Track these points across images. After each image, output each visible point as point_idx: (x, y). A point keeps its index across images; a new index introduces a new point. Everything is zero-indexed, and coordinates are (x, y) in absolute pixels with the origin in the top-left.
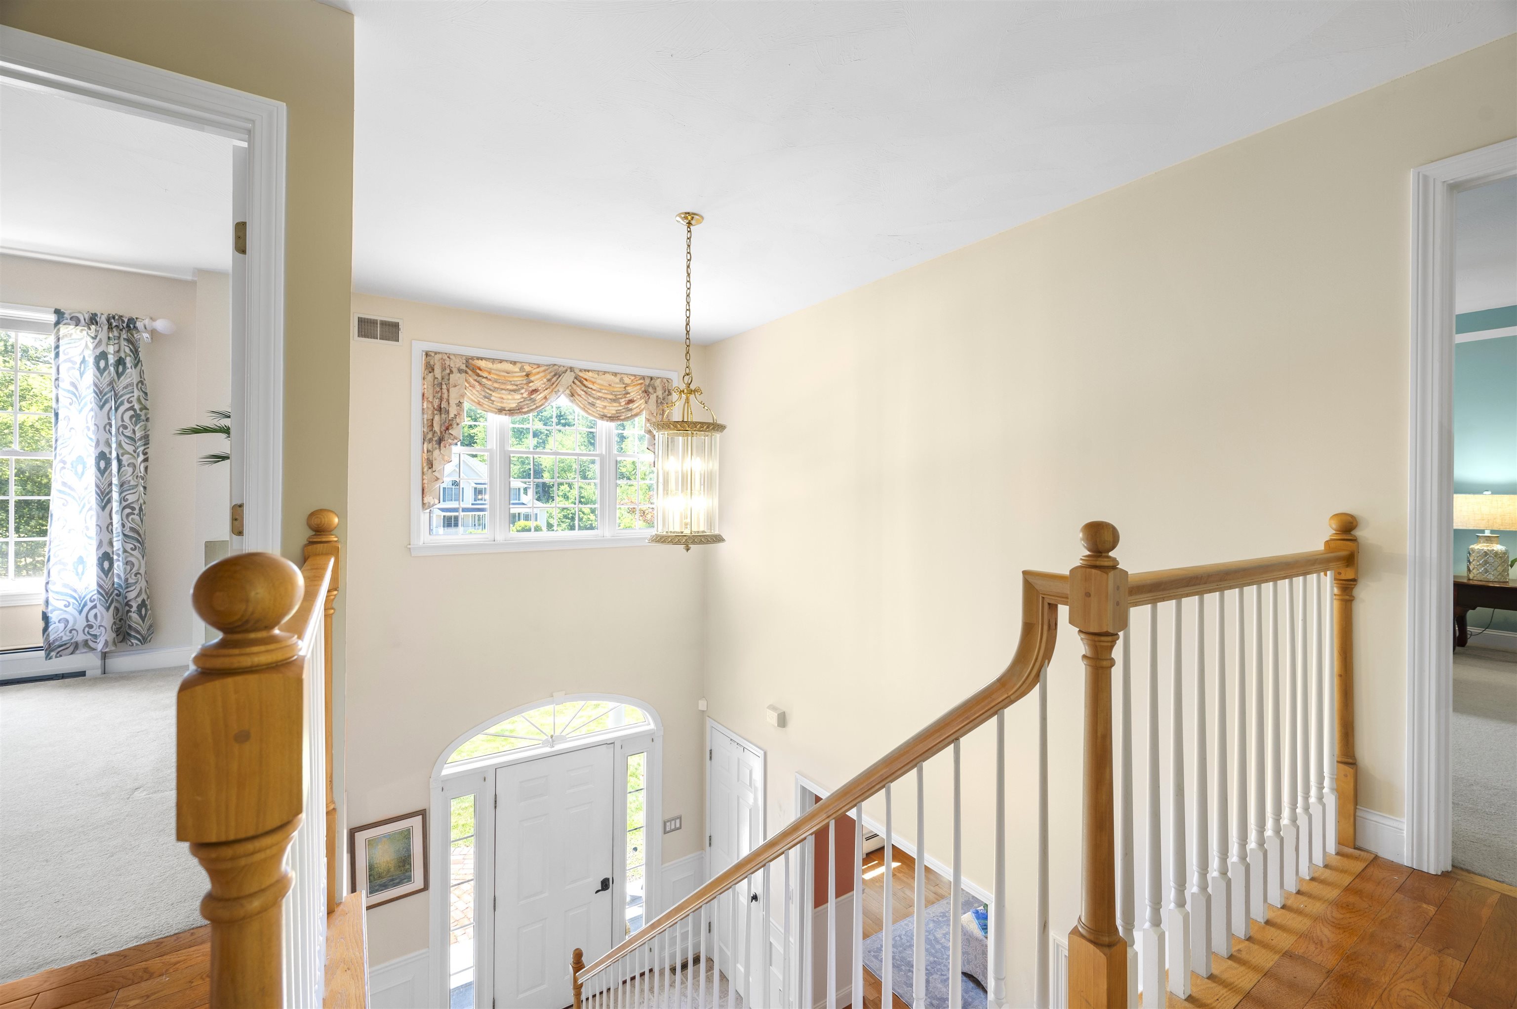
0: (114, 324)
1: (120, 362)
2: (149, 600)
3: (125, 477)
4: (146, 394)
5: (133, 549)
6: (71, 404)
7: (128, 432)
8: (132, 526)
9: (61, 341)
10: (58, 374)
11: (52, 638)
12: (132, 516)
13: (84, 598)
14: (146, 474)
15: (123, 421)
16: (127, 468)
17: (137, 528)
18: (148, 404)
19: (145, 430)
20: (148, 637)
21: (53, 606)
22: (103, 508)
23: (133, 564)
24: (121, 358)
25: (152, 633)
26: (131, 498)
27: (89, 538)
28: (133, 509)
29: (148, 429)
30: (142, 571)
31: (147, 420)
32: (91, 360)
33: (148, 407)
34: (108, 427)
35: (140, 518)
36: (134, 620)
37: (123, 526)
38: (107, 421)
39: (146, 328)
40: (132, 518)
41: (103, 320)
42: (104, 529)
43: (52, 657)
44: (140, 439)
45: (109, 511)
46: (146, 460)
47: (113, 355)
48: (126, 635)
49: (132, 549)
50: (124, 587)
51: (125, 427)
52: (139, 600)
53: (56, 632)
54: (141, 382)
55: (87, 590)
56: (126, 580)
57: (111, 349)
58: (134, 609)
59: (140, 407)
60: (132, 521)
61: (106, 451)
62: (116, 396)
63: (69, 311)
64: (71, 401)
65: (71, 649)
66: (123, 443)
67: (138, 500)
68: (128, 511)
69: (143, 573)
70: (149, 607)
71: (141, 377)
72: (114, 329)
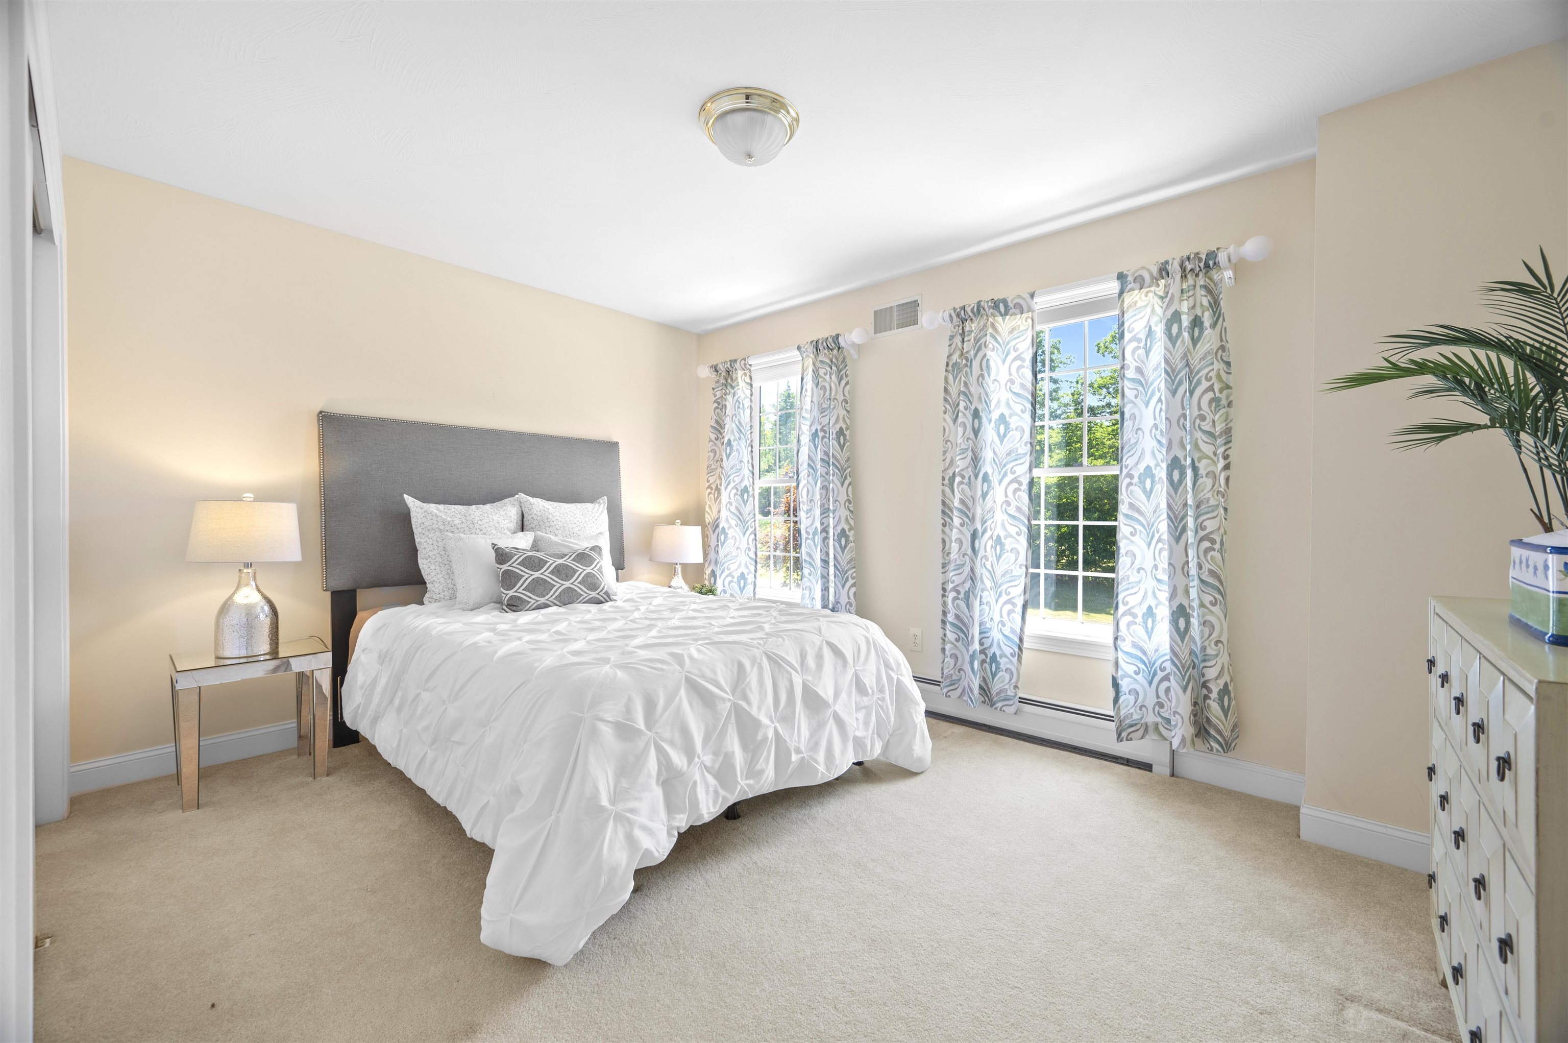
0: (1189, 267)
1: (1196, 322)
2: (1232, 683)
3: (1203, 494)
4: (1228, 364)
5: (1214, 604)
6: (1136, 397)
7: (1206, 426)
8: (1211, 567)
9: (1125, 315)
10: (1124, 361)
11: (1122, 713)
12: (1212, 553)
13: (1154, 664)
14: (1227, 489)
15: (1200, 409)
16: (1205, 479)
17: (1219, 572)
18: (1231, 380)
19: (1226, 421)
20: (1232, 742)
21: (1123, 670)
22: (1178, 540)
23: (1213, 627)
24: (1196, 316)
25: (1238, 737)
26: (1211, 525)
27: (1159, 581)
28: (1213, 541)
29: (1230, 418)
30: (1224, 639)
31: (1230, 405)
32: (1159, 330)
33: (1231, 385)
34: (1182, 420)
35: (1222, 556)
36: (1214, 712)
37: (1200, 567)
38: (1181, 412)
39: (1230, 261)
40: (1211, 556)
41: (1175, 268)
42: (1179, 570)
43: (1123, 738)
44: (1220, 436)
45: (1184, 545)
46: (1227, 467)
47: (1188, 314)
48: (1203, 730)
49: (1211, 603)
50: (1200, 659)
51: (1203, 418)
52: (1221, 682)
53: (1127, 707)
54: (1222, 348)
55: (1157, 653)
56: (1204, 649)
57: (1185, 307)
58: (1214, 695)
59: (1219, 386)
60: (1211, 560)
61: (1180, 455)
62: (1191, 375)
63: (1131, 271)
64: (1136, 392)
65: (1141, 732)
66: (1200, 443)
67: (1219, 529)
68: (1206, 544)
69: (1225, 642)
70: (1232, 696)
71: (1222, 340)
72: (1189, 276)
